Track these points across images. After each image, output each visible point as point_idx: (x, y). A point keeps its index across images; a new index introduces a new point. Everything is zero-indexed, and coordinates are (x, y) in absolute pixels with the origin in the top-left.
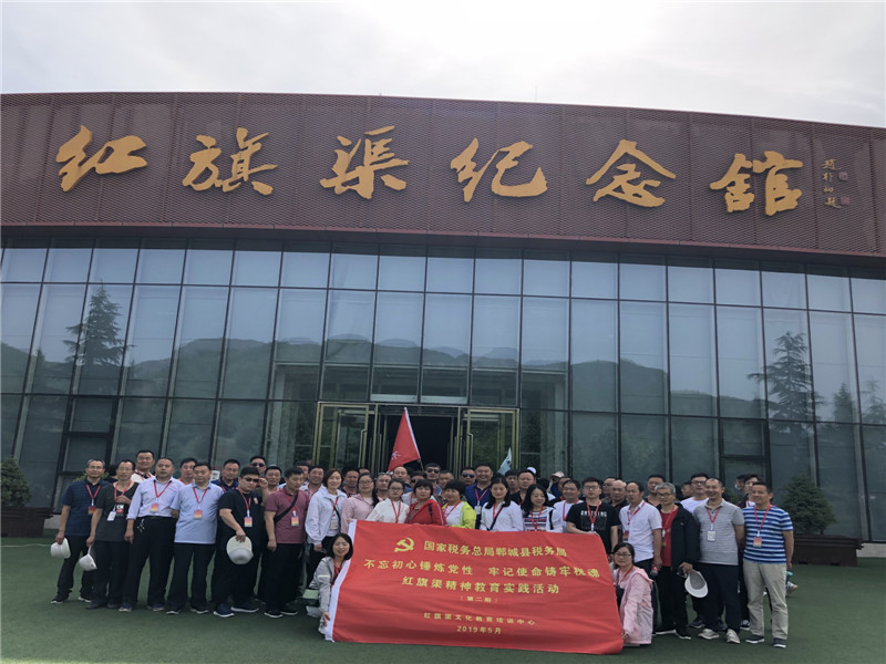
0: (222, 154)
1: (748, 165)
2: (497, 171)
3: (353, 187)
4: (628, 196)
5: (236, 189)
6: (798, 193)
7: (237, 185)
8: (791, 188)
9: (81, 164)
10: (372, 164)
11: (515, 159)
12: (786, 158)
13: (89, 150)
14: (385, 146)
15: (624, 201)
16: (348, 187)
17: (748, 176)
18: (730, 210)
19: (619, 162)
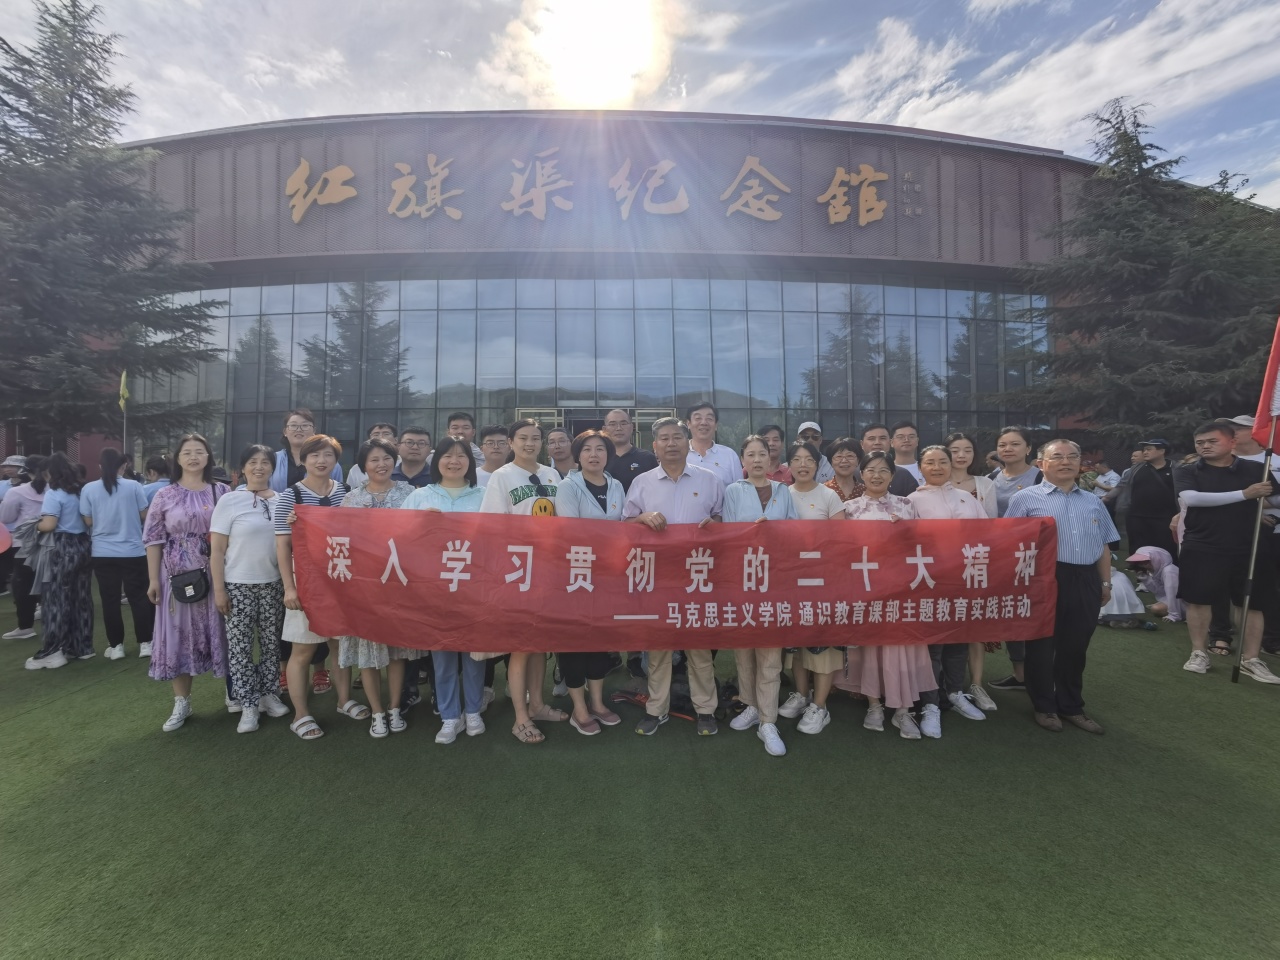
0: (417, 180)
1: (846, 178)
2: (647, 189)
3: (528, 209)
4: (752, 211)
5: (433, 215)
6: (883, 204)
7: (432, 212)
8: (879, 199)
9: (305, 196)
10: (542, 186)
11: (662, 177)
12: (876, 171)
13: (310, 182)
14: (553, 168)
15: (750, 217)
16: (525, 209)
17: (845, 189)
18: (832, 222)
19: (746, 178)
